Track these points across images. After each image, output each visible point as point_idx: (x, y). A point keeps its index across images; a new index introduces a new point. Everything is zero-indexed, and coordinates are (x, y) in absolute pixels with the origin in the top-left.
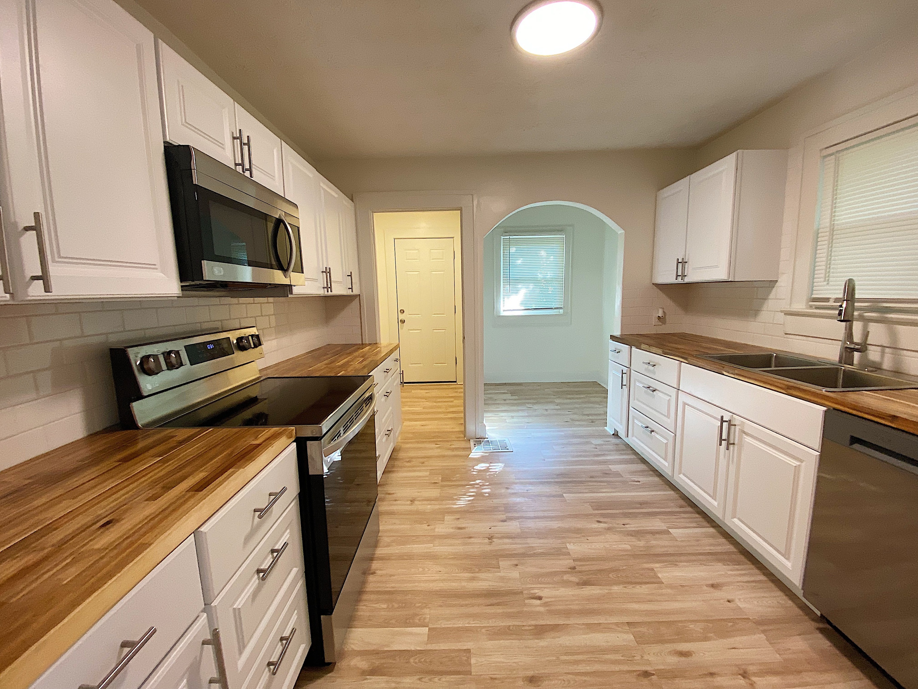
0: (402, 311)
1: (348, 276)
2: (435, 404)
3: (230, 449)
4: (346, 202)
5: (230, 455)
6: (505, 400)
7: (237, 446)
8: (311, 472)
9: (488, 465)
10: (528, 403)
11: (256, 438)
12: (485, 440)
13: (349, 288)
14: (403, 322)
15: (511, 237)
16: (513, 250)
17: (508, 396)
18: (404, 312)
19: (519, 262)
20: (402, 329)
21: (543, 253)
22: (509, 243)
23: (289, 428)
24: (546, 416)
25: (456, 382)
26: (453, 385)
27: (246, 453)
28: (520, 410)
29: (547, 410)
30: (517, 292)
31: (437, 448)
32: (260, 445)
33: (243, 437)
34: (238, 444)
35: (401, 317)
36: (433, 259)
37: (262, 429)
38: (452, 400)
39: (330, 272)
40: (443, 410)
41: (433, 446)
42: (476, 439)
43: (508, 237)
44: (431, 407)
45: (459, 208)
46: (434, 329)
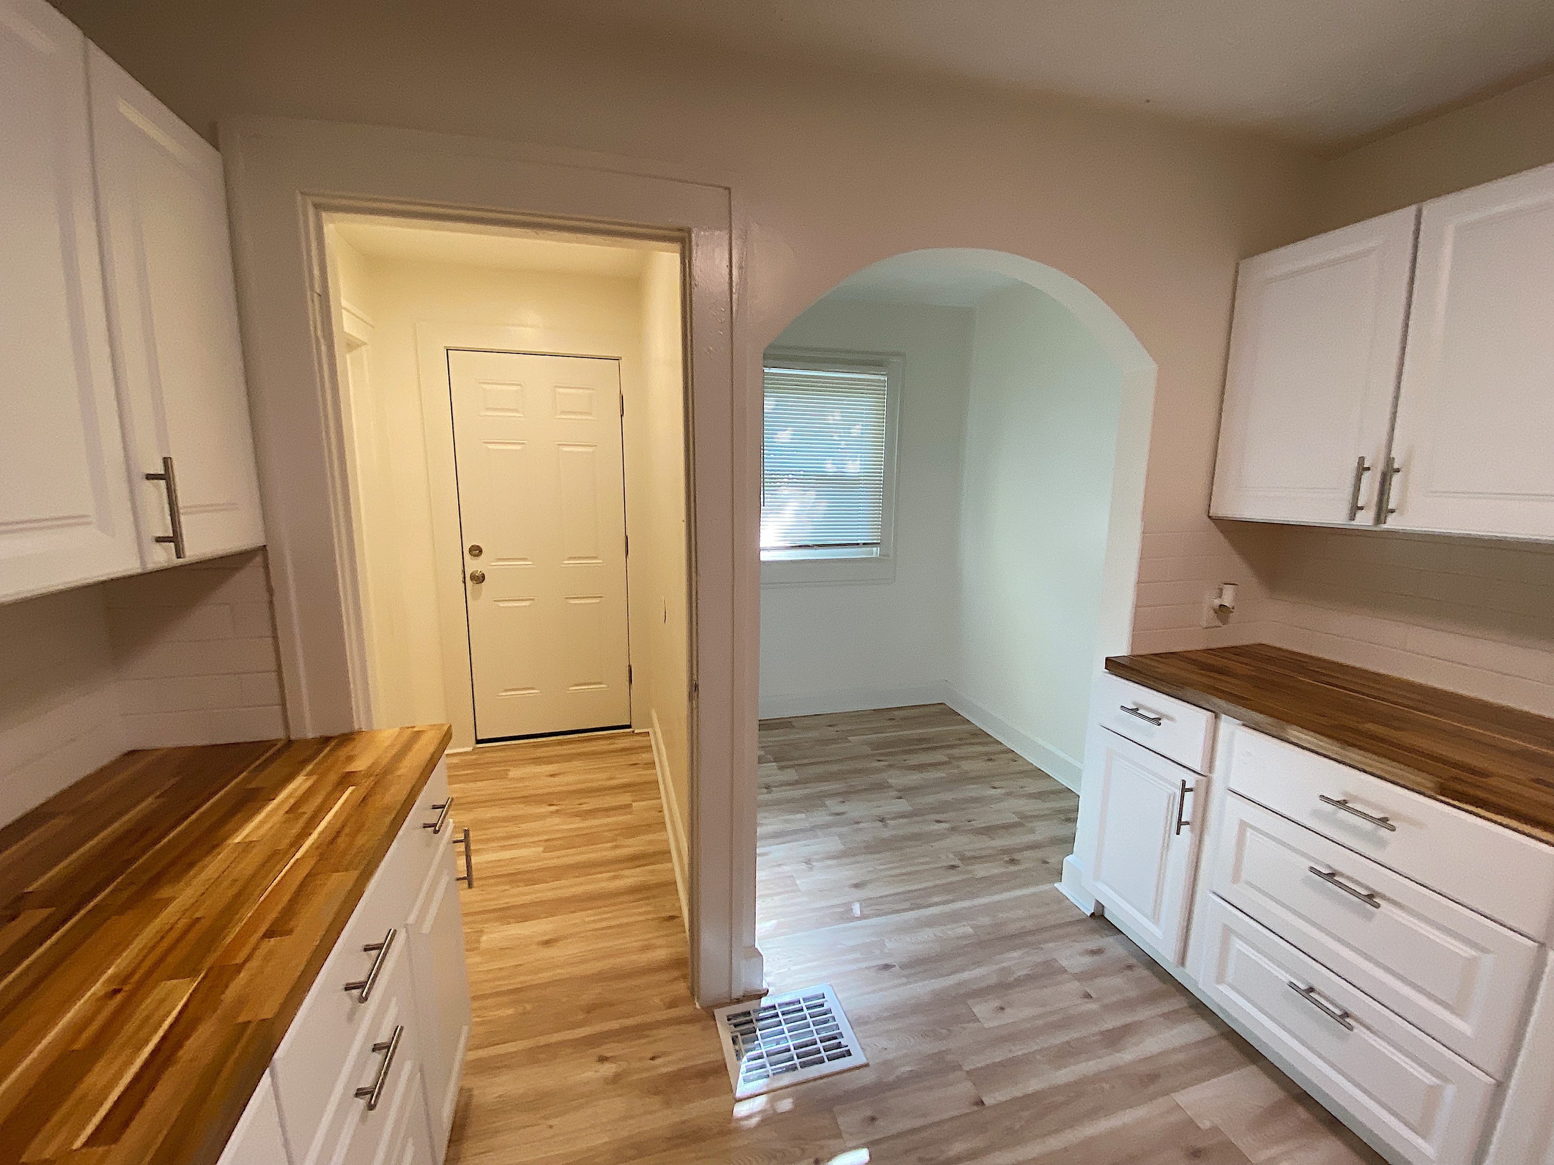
0: (476, 551)
10: (828, 796)
12: (763, 1002)
14: (479, 579)
18: (481, 551)
20: (476, 597)
25: (629, 727)
26: (623, 739)
35: (474, 565)
36: (563, 412)
42: (731, 1002)
45: (677, 234)
46: (570, 598)
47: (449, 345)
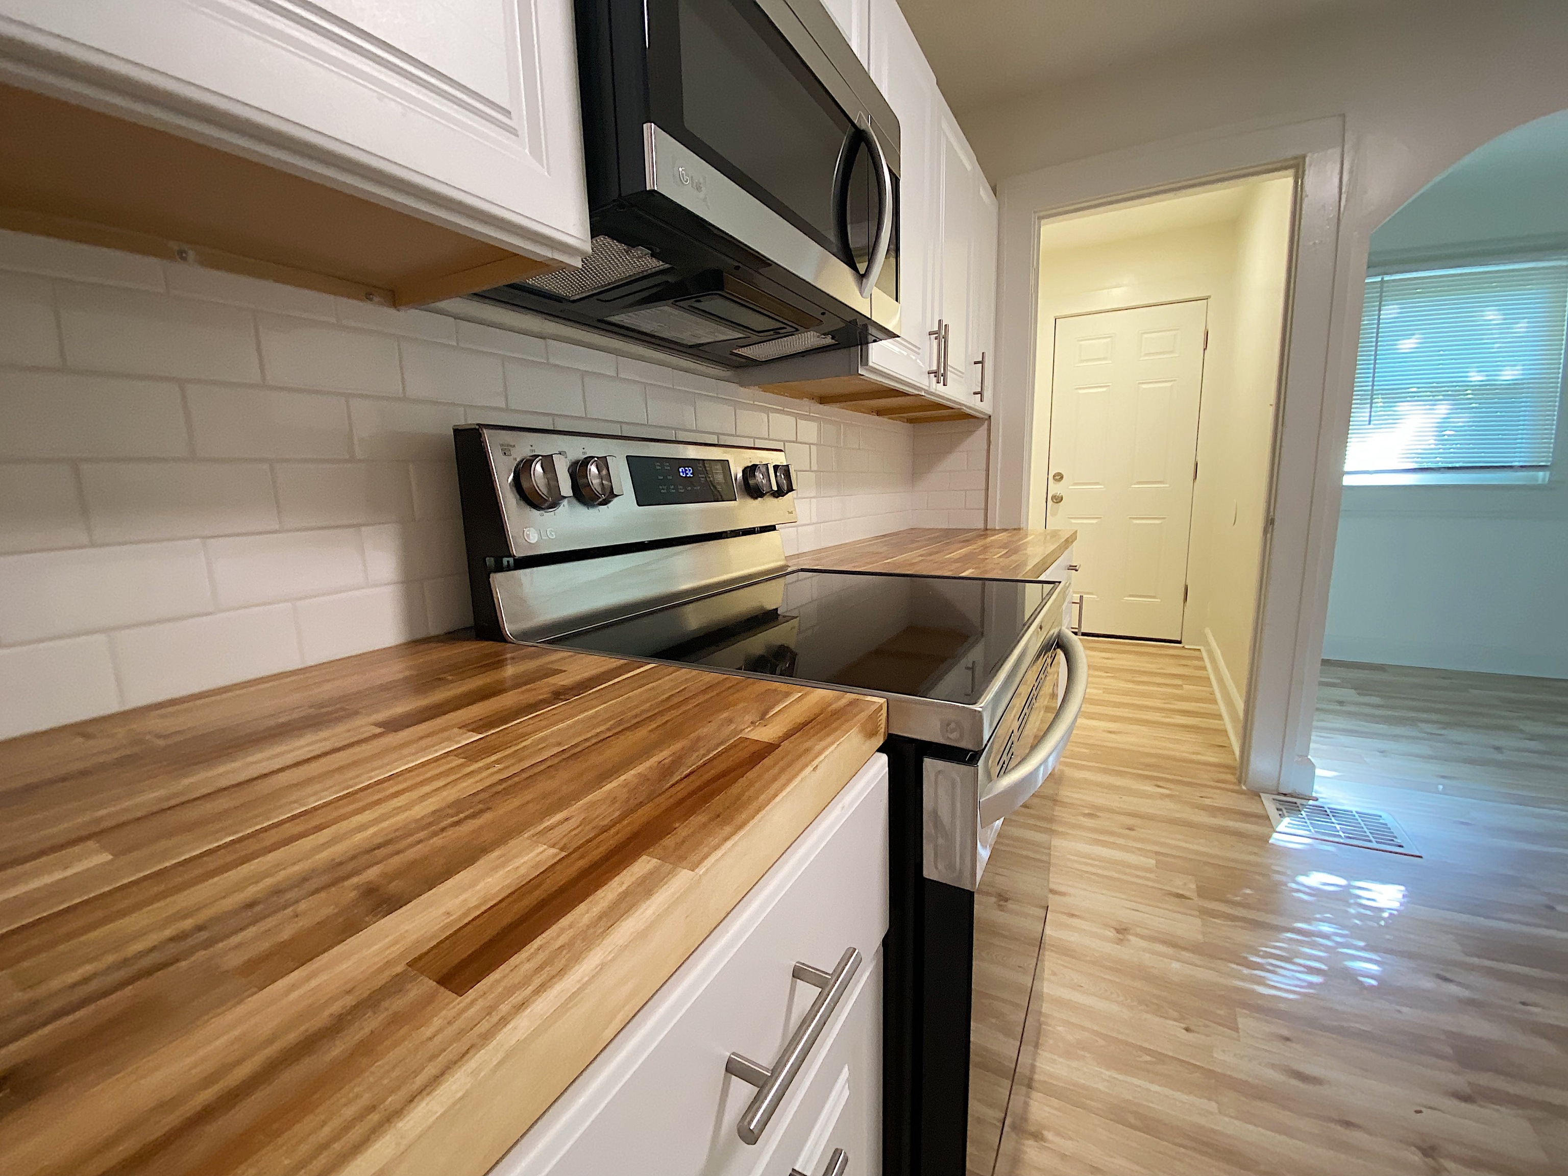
0: (1059, 477)
1: (975, 363)
2: (1131, 686)
3: (677, 746)
4: (985, 193)
5: (666, 771)
6: (1341, 703)
7: (699, 739)
8: (930, 872)
9: (1343, 882)
10: (1423, 721)
11: (763, 717)
12: (1311, 802)
13: (975, 393)
14: (1058, 499)
15: (1387, 278)
16: (1390, 311)
17: (1349, 694)
18: (1062, 478)
19: (1407, 345)
20: (1053, 515)
21: (1492, 315)
22: (1382, 294)
23: (869, 698)
24: (1500, 764)
25: (1180, 642)
26: (1173, 650)
27: (724, 774)
28: (1402, 736)
29: (1498, 749)
30: (1395, 420)
31: (1163, 796)
32: (770, 748)
33: (726, 708)
34: (704, 731)
35: (1056, 489)
36: (1146, 355)
37: (783, 687)
38: (1179, 682)
39: (945, 338)
40: (1158, 703)
41: (1149, 788)
42: (1279, 794)
43: (1379, 279)
44: (1126, 693)
45: (1292, 162)
46: (1134, 518)
47: (1058, 314)
